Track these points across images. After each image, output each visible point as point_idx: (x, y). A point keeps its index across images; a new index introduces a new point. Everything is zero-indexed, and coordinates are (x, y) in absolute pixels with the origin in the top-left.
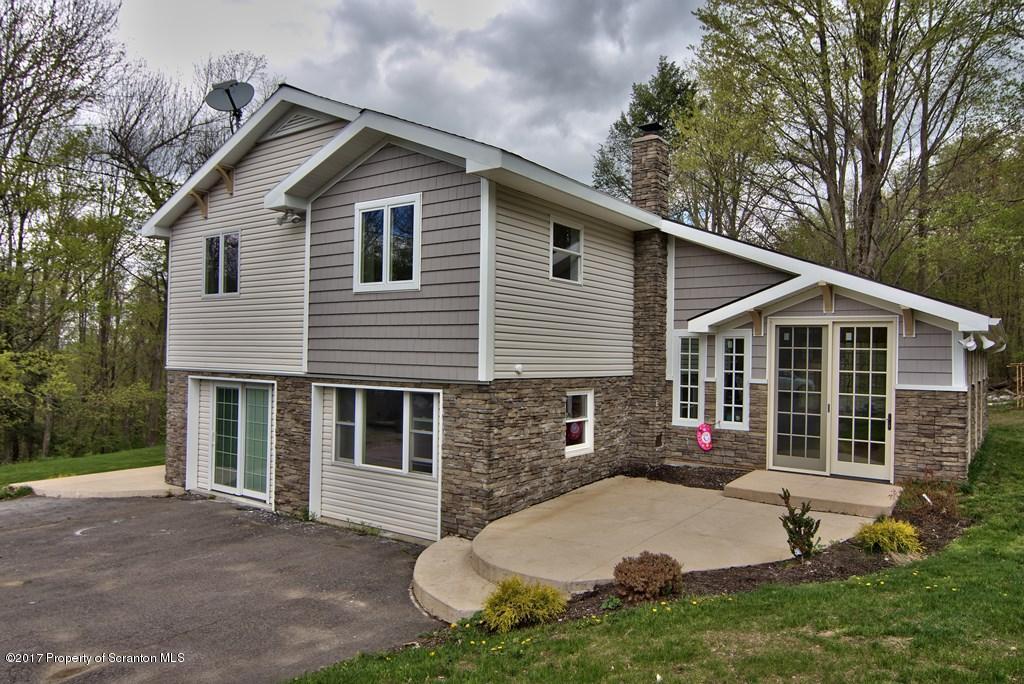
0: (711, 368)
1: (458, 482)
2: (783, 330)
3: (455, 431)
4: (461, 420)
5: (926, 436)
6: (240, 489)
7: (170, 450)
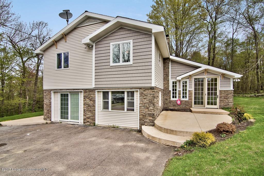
1: (144, 112)
2: (195, 79)
3: (143, 100)
4: (145, 97)
5: (226, 99)
6: (69, 120)
7: (45, 111)
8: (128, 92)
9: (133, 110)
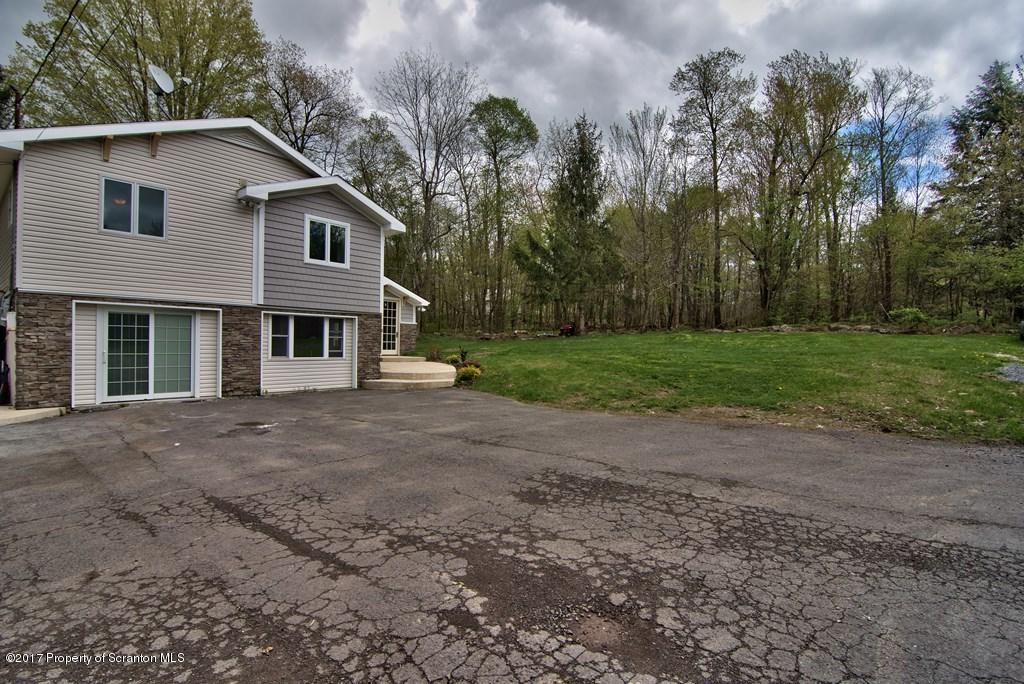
6: (151, 395)
8: (332, 321)
9: (341, 355)
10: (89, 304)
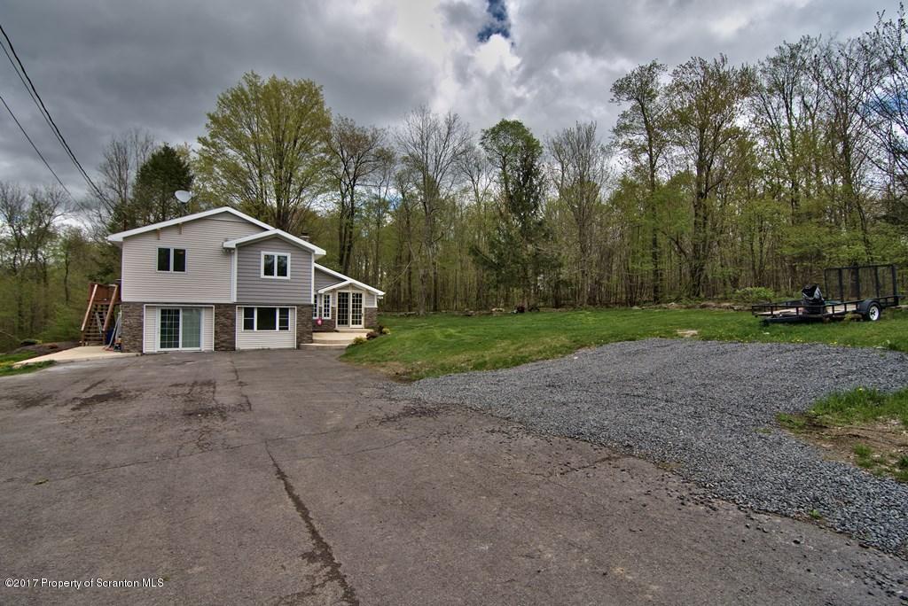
0: (321, 303)
1: (302, 330)
2: (339, 293)
4: (303, 315)
5: (370, 317)
6: (180, 348)
7: (127, 338)
8: (280, 309)
9: (287, 329)
10: (152, 306)
